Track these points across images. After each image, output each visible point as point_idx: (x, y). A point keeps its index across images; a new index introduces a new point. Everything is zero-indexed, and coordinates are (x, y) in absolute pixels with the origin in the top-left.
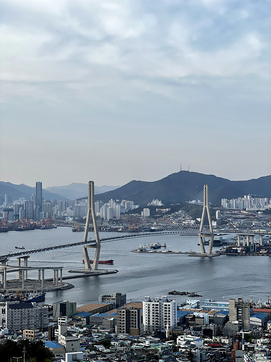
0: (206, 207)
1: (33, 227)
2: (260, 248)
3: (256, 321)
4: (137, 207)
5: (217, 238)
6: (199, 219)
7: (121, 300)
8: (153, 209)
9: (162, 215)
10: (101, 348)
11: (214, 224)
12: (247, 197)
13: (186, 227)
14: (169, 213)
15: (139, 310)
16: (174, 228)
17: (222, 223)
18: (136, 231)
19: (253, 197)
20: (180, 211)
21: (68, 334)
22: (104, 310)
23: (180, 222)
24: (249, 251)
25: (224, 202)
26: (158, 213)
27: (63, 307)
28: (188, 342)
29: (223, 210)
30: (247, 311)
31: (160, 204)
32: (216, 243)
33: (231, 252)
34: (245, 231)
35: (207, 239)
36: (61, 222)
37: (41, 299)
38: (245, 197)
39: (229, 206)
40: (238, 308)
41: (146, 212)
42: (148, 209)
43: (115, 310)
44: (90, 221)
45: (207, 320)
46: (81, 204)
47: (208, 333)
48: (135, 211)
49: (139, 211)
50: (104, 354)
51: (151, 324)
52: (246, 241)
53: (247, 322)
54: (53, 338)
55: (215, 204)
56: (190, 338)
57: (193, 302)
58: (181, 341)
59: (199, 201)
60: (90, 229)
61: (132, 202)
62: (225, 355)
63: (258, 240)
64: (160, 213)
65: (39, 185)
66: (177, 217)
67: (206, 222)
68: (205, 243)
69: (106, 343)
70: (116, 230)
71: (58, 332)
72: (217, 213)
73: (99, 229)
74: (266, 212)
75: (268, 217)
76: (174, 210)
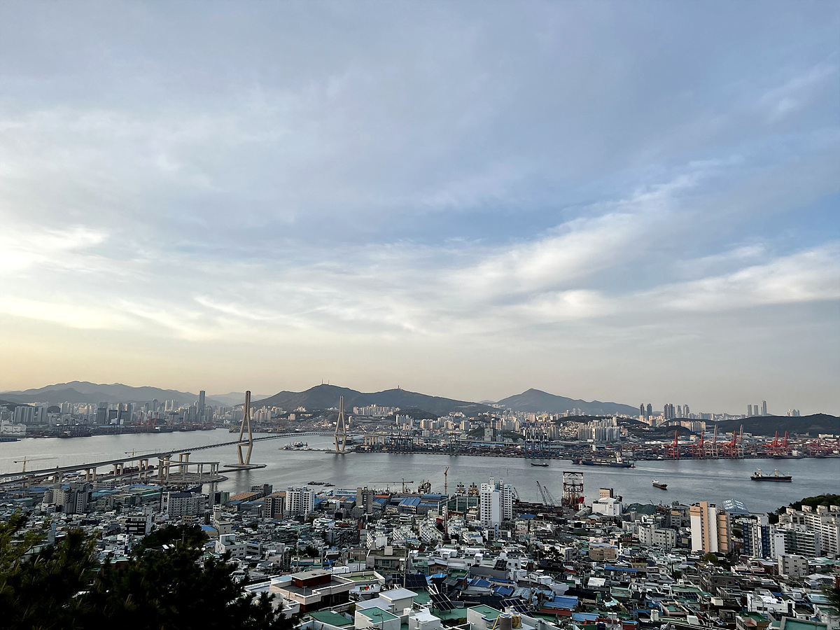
0: (341, 413)
1: (195, 429)
2: (382, 447)
3: (378, 505)
4: (285, 412)
5: (349, 438)
6: (335, 423)
7: (267, 489)
8: (298, 414)
9: (305, 419)
10: (249, 530)
11: (347, 427)
13: (325, 429)
14: (311, 417)
15: (283, 498)
16: (315, 430)
17: (353, 426)
18: (283, 432)
19: (378, 406)
20: (320, 417)
21: (222, 519)
22: (253, 498)
23: (320, 425)
24: (375, 449)
25: (355, 410)
26: (301, 417)
27: (218, 497)
28: (322, 524)
29: (354, 416)
30: (371, 497)
31: (304, 410)
32: (348, 443)
33: (359, 450)
34: (371, 433)
35: (341, 439)
36: (220, 424)
37: (198, 490)
38: (372, 405)
39: (359, 412)
41: (292, 417)
42: (294, 414)
43: (263, 499)
44: (246, 424)
45: (338, 505)
46: (238, 409)
47: (339, 516)
48: (283, 416)
49: (287, 415)
50: (252, 536)
51: (292, 510)
52: (371, 442)
53: (370, 506)
54: (208, 522)
56: (324, 520)
57: (329, 490)
58: (317, 523)
59: (335, 408)
60: (245, 431)
61: (281, 409)
62: (351, 534)
63: (381, 441)
64: (304, 417)
65: (203, 393)
67: (341, 426)
68: (339, 443)
69: (254, 527)
70: (266, 431)
71: (212, 518)
72: (350, 418)
73: (252, 431)
74: (388, 418)
75: (390, 421)
76: (315, 415)
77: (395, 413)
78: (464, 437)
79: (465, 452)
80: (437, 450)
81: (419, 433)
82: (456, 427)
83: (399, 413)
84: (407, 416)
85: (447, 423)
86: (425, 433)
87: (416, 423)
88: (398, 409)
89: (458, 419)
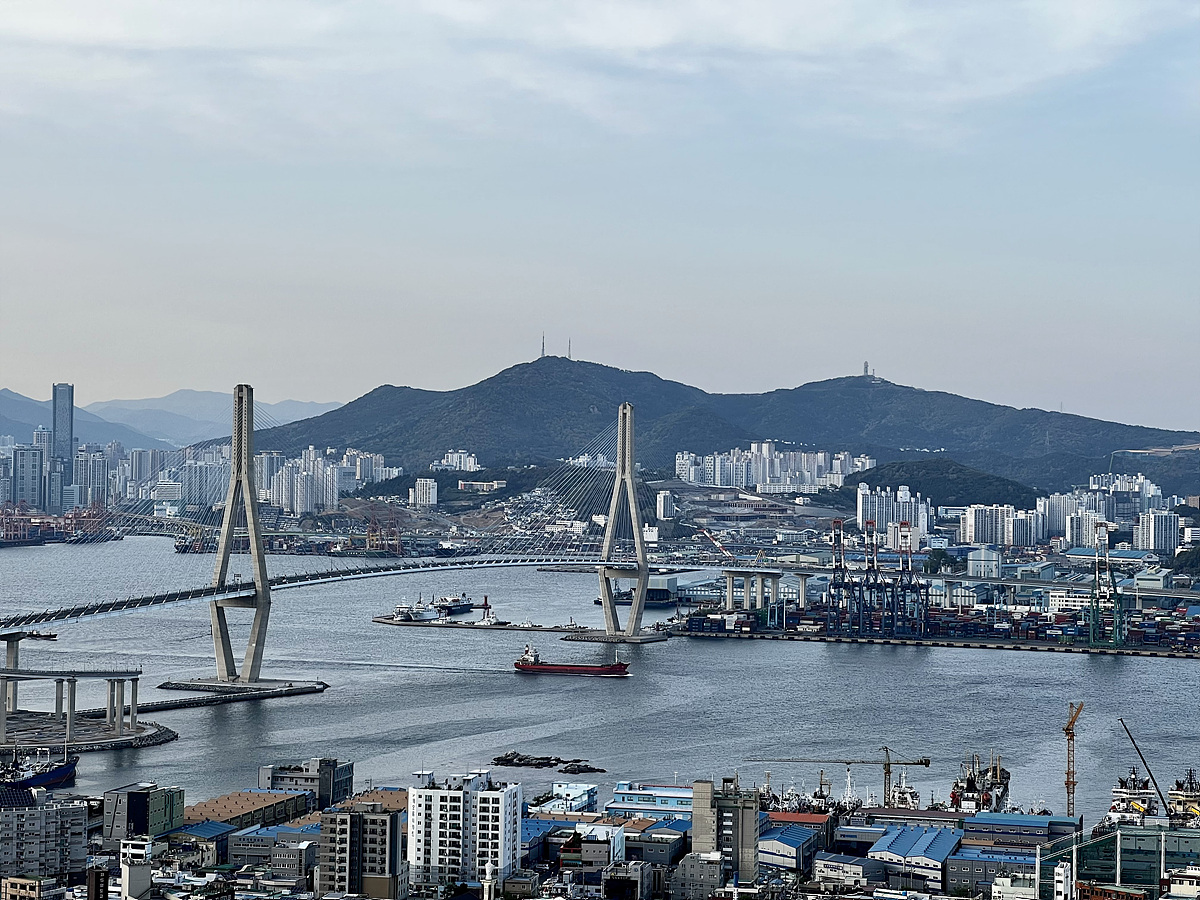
0: (625, 478)
1: (40, 537)
2: (797, 617)
3: (779, 852)
4: (395, 472)
5: (658, 582)
6: (599, 519)
7: (335, 781)
8: (447, 480)
9: (477, 501)
11: (651, 535)
12: (760, 449)
13: (557, 544)
14: (501, 494)
15: (397, 817)
16: (515, 546)
17: (676, 532)
18: (390, 552)
19: (780, 448)
20: (538, 492)
21: (155, 894)
22: (275, 815)
23: (536, 525)
24: (762, 624)
25: (684, 463)
26: (463, 495)
27: (138, 806)
29: (679, 490)
30: (751, 819)
31: (471, 464)
32: (657, 600)
33: (703, 629)
34: (751, 563)
35: (625, 585)
36: (139, 519)
37: (63, 777)
38: (754, 446)
39: (702, 476)
40: (721, 811)
41: (425, 492)
42: (431, 482)
43: (316, 817)
44: (239, 518)
45: (619, 850)
46: (207, 460)
48: (388, 487)
49: (402, 486)
51: (435, 862)
52: (754, 594)
53: (748, 855)
55: (656, 470)
57: (576, 790)
59: (601, 458)
60: (238, 545)
61: (380, 458)
63: (791, 590)
64: (473, 494)
65: (64, 393)
66: (526, 509)
67: (623, 529)
68: (620, 599)
70: (322, 549)
71: (121, 888)
72: (660, 498)
73: (268, 545)
74: (821, 498)
75: (828, 514)
76: (517, 485)
77: (852, 480)
78: (1152, 580)
79: (1155, 640)
80: (1032, 634)
81: (951, 561)
82: (1115, 538)
83: (872, 478)
84: (903, 493)
85: (1078, 524)
86: (983, 562)
87: (942, 521)
88: (864, 463)
89: (1124, 506)
